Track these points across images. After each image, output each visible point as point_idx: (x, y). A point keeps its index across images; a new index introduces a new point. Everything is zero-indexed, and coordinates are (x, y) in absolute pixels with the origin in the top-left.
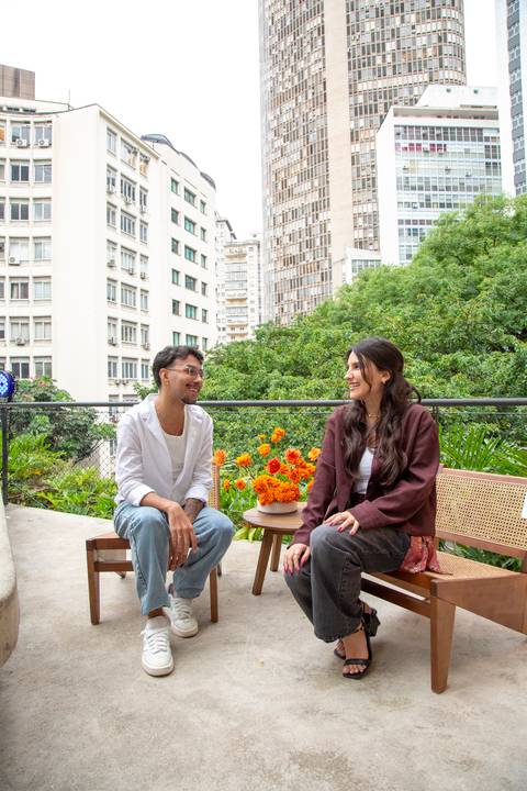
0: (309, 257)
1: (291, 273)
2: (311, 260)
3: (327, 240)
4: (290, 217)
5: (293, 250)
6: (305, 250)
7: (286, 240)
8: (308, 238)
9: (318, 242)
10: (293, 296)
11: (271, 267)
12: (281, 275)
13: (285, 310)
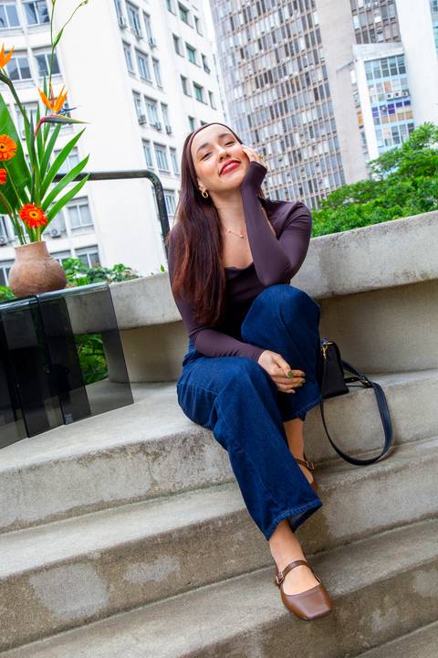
0: (293, 70)
1: (269, 97)
2: (297, 73)
3: (314, 38)
4: (255, 13)
5: (268, 63)
6: (284, 59)
7: (255, 48)
8: (286, 40)
9: (302, 45)
10: (278, 129)
11: (238, 93)
12: (253, 104)
13: (269, 151)
